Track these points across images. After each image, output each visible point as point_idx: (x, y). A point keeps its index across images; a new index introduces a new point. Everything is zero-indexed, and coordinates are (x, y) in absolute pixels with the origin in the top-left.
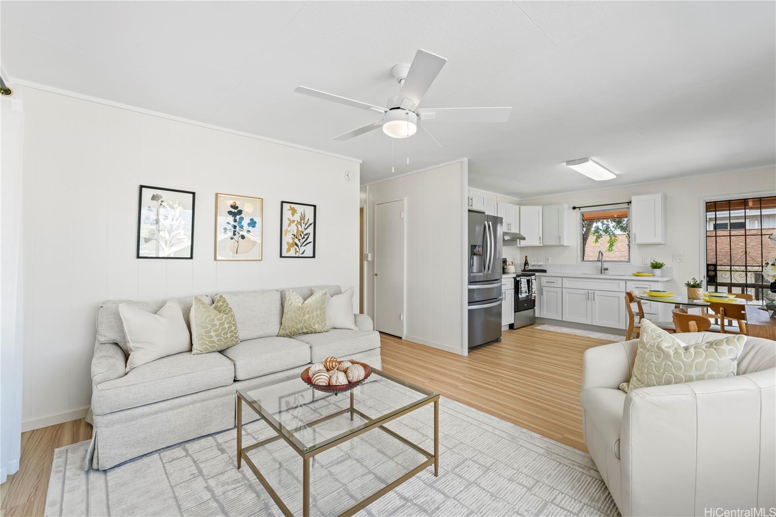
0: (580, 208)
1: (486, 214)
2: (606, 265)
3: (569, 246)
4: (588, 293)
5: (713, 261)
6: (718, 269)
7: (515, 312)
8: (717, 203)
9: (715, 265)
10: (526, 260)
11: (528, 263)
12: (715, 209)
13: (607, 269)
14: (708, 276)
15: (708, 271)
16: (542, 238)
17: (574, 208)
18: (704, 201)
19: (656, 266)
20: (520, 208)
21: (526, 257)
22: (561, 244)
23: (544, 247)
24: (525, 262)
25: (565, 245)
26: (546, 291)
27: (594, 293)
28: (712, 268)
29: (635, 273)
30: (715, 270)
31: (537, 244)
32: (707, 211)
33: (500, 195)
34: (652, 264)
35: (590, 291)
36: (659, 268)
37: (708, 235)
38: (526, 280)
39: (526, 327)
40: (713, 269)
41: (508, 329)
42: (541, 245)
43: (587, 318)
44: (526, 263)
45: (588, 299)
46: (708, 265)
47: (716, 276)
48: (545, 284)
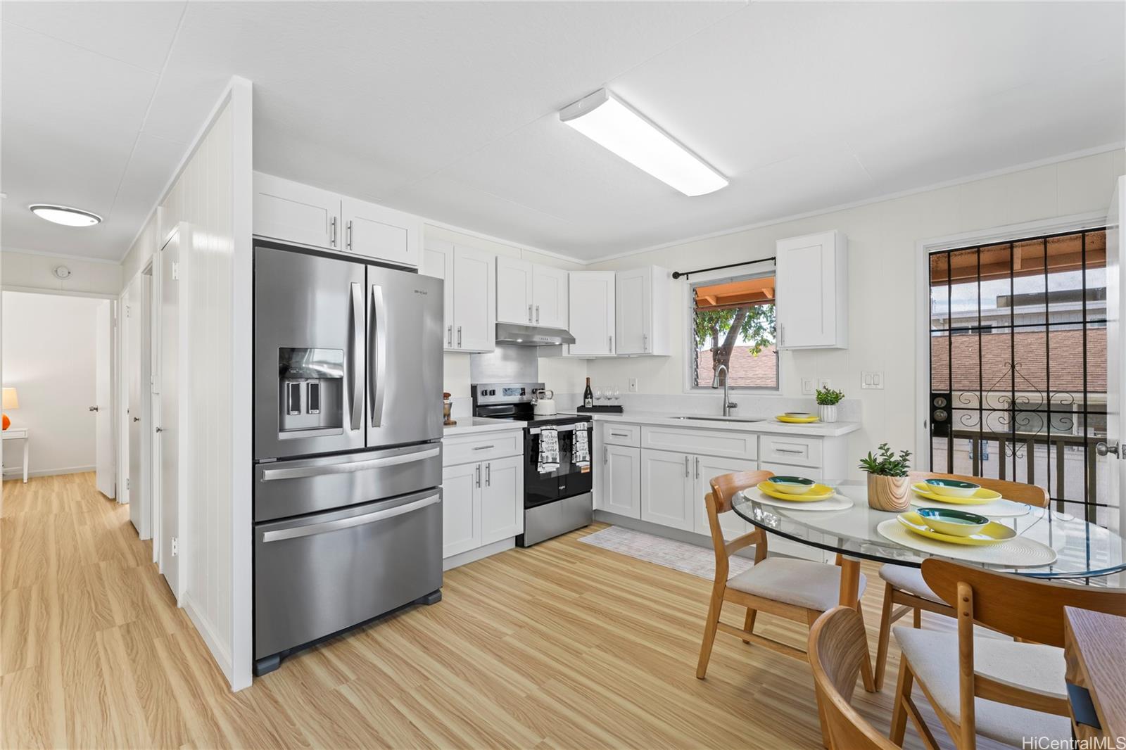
0: (687, 274)
1: (420, 272)
2: (734, 397)
3: (669, 356)
4: (687, 460)
5: (942, 387)
6: (953, 407)
7: (526, 508)
8: (952, 253)
9: (948, 397)
10: (588, 386)
11: (591, 393)
12: (949, 277)
13: (733, 406)
14: (933, 420)
15: (933, 409)
16: (614, 341)
17: (676, 275)
18: (926, 247)
19: (828, 399)
20: (569, 274)
21: (588, 379)
22: (647, 351)
23: (620, 358)
24: (586, 391)
25: (655, 354)
26: (612, 454)
27: (697, 462)
28: (941, 402)
29: (782, 414)
30: (949, 408)
31: (604, 352)
32: (932, 284)
33: (528, 248)
34: (819, 393)
35: (690, 457)
36: (832, 403)
37: (932, 329)
38: (555, 433)
39: (557, 540)
40: (943, 405)
41: (514, 546)
42: (613, 354)
43: (684, 518)
44: (588, 393)
45: (687, 473)
46: (933, 397)
47: (949, 420)
48: (611, 439)
